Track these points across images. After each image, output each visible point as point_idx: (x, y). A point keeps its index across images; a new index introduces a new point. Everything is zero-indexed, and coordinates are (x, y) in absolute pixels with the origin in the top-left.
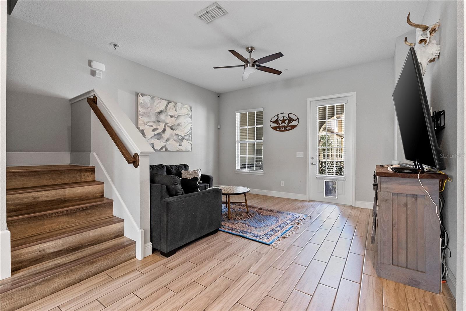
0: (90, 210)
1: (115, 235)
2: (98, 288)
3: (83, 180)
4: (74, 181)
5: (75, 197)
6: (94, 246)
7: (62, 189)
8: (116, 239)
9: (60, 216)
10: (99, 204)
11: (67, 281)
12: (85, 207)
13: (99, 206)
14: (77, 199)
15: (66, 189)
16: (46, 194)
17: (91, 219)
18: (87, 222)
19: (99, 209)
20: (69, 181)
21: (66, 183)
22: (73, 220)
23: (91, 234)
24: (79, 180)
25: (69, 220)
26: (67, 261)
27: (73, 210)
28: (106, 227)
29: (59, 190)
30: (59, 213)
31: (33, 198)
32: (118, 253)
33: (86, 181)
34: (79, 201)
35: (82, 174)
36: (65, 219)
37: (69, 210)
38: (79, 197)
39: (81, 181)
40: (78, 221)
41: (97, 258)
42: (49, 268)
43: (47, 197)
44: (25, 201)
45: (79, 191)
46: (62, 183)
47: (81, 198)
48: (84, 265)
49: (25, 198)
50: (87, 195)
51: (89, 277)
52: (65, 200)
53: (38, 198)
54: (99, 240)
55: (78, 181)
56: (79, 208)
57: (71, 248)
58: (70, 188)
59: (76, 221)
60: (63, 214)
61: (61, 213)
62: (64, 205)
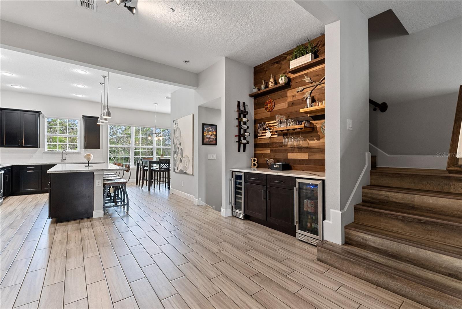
0: (429, 226)
1: (450, 272)
2: (377, 301)
3: (452, 191)
4: (440, 190)
5: (426, 207)
6: (415, 266)
7: (411, 195)
8: (449, 278)
9: (394, 218)
10: (444, 224)
11: (366, 275)
12: (422, 220)
13: (444, 226)
14: (428, 210)
15: (415, 195)
16: (395, 195)
17: (431, 237)
18: (424, 239)
19: (443, 230)
20: (433, 188)
21: (429, 190)
22: (408, 228)
23: (412, 250)
24: (446, 189)
25: (403, 227)
26: (376, 260)
27: (408, 218)
28: (433, 253)
29: (408, 194)
30: (393, 216)
31: (384, 196)
32: (428, 291)
33: (457, 192)
34: (431, 213)
35: (451, 184)
36: (399, 224)
37: (405, 217)
38: (431, 208)
39: (449, 192)
40: (414, 232)
41: (398, 276)
42: (360, 255)
43: (396, 198)
44: (379, 197)
45: (431, 201)
46: (424, 189)
47: (434, 210)
48: (383, 273)
49: (378, 194)
50: (442, 209)
51: (387, 289)
52: (414, 207)
53: (388, 197)
54: (423, 264)
55: (445, 191)
56: (415, 218)
57: (388, 252)
58: (420, 196)
59: (412, 232)
60: (397, 219)
61: (396, 216)
62: (410, 211)
